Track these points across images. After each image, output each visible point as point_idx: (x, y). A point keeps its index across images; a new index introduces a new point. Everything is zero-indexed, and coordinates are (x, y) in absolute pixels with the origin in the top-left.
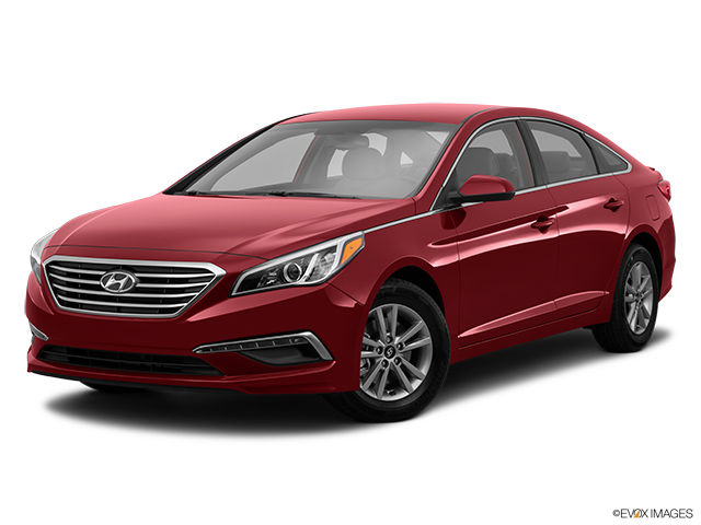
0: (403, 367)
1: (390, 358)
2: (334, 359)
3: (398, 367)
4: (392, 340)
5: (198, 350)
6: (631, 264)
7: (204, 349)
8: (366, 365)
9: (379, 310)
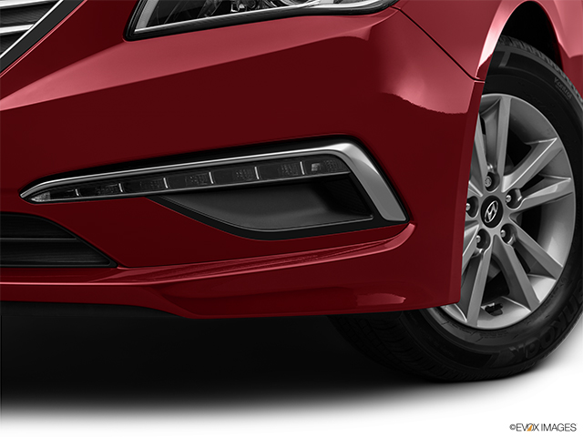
0: (518, 247)
1: (492, 225)
2: (410, 218)
3: (508, 247)
4: (494, 179)
7: (55, 192)
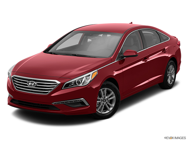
0: (108, 104)
2: (89, 105)
3: (106, 105)
4: (105, 97)
5: (53, 104)
6: (169, 66)
7: (55, 103)
8: (98, 104)
9: (101, 90)
